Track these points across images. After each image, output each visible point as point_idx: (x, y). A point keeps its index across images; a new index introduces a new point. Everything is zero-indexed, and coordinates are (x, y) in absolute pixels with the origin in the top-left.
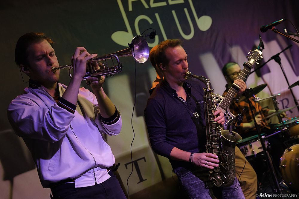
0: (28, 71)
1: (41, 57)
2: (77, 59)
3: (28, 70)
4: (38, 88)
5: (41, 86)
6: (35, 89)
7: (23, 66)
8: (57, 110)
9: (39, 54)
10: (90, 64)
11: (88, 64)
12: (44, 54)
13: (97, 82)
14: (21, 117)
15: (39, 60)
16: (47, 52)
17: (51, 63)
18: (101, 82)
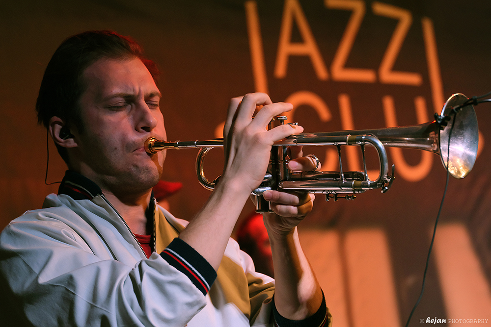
0: (72, 139)
1: (121, 101)
2: (245, 130)
3: (72, 137)
4: (91, 199)
5: (101, 194)
6: (83, 201)
7: (60, 123)
8: (161, 273)
9: (116, 90)
10: (280, 152)
11: (274, 150)
12: (131, 93)
13: (294, 209)
14: (37, 277)
15: (116, 108)
16: (140, 90)
17: (149, 124)
18: (305, 211)
